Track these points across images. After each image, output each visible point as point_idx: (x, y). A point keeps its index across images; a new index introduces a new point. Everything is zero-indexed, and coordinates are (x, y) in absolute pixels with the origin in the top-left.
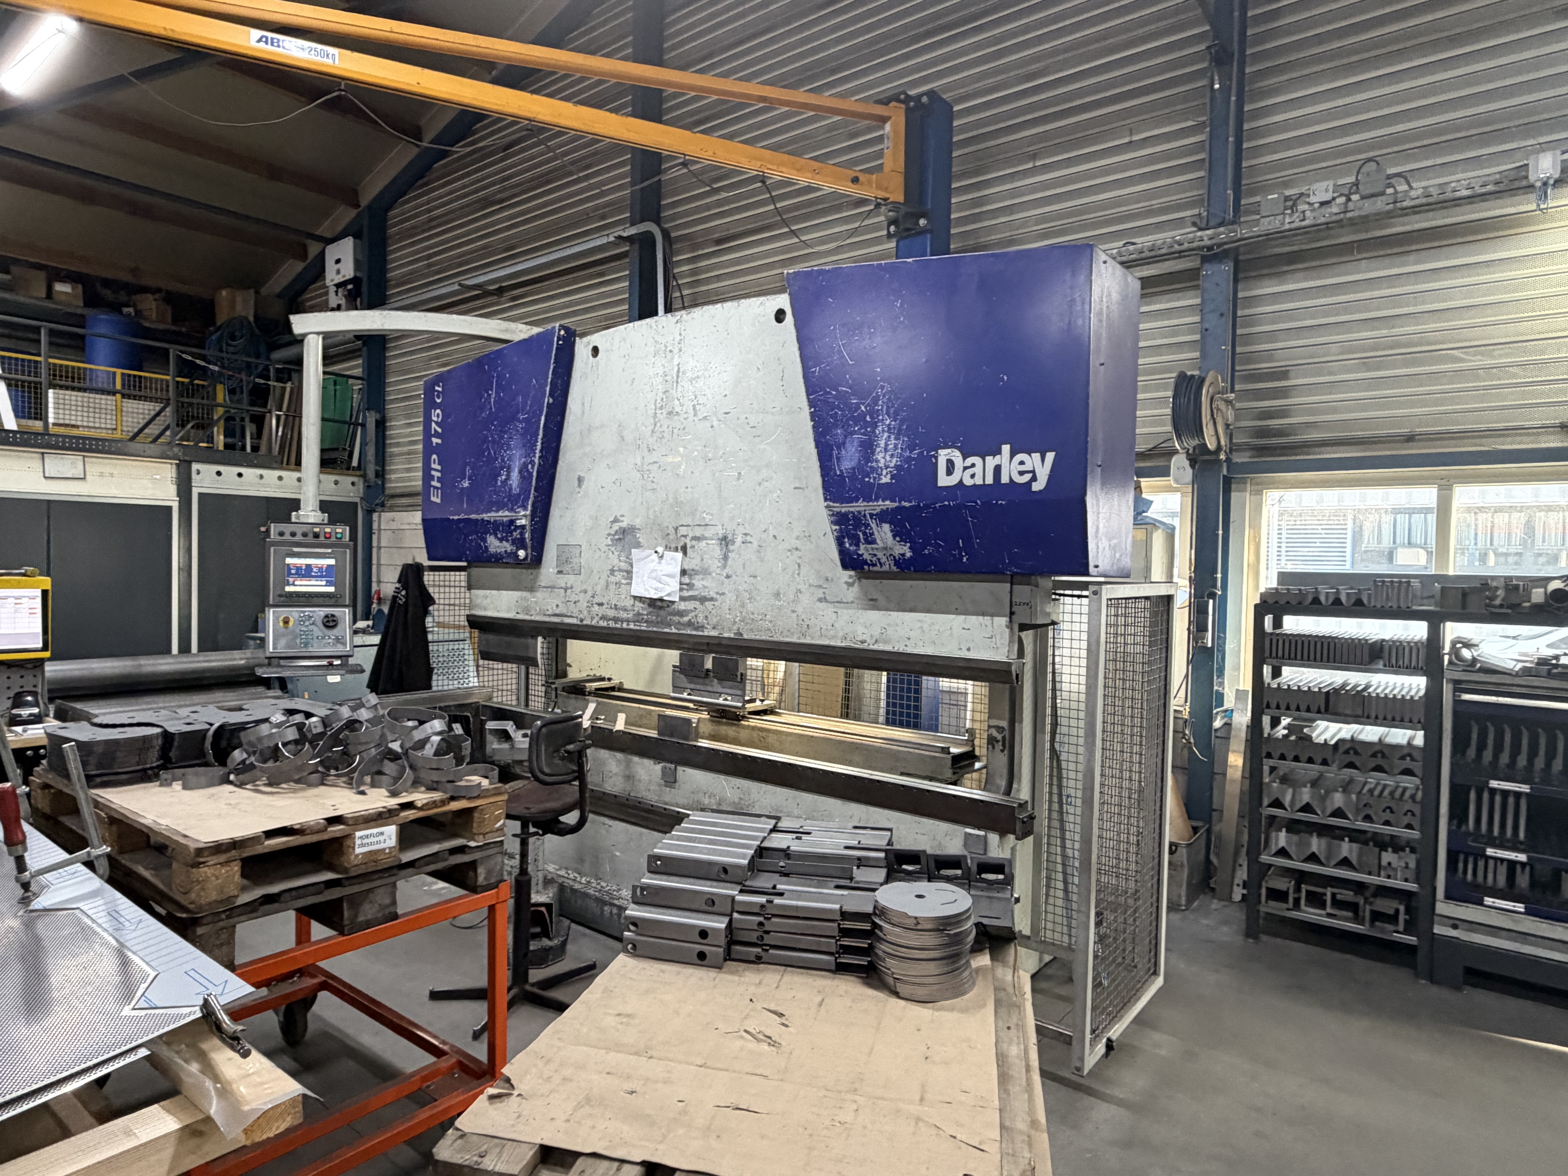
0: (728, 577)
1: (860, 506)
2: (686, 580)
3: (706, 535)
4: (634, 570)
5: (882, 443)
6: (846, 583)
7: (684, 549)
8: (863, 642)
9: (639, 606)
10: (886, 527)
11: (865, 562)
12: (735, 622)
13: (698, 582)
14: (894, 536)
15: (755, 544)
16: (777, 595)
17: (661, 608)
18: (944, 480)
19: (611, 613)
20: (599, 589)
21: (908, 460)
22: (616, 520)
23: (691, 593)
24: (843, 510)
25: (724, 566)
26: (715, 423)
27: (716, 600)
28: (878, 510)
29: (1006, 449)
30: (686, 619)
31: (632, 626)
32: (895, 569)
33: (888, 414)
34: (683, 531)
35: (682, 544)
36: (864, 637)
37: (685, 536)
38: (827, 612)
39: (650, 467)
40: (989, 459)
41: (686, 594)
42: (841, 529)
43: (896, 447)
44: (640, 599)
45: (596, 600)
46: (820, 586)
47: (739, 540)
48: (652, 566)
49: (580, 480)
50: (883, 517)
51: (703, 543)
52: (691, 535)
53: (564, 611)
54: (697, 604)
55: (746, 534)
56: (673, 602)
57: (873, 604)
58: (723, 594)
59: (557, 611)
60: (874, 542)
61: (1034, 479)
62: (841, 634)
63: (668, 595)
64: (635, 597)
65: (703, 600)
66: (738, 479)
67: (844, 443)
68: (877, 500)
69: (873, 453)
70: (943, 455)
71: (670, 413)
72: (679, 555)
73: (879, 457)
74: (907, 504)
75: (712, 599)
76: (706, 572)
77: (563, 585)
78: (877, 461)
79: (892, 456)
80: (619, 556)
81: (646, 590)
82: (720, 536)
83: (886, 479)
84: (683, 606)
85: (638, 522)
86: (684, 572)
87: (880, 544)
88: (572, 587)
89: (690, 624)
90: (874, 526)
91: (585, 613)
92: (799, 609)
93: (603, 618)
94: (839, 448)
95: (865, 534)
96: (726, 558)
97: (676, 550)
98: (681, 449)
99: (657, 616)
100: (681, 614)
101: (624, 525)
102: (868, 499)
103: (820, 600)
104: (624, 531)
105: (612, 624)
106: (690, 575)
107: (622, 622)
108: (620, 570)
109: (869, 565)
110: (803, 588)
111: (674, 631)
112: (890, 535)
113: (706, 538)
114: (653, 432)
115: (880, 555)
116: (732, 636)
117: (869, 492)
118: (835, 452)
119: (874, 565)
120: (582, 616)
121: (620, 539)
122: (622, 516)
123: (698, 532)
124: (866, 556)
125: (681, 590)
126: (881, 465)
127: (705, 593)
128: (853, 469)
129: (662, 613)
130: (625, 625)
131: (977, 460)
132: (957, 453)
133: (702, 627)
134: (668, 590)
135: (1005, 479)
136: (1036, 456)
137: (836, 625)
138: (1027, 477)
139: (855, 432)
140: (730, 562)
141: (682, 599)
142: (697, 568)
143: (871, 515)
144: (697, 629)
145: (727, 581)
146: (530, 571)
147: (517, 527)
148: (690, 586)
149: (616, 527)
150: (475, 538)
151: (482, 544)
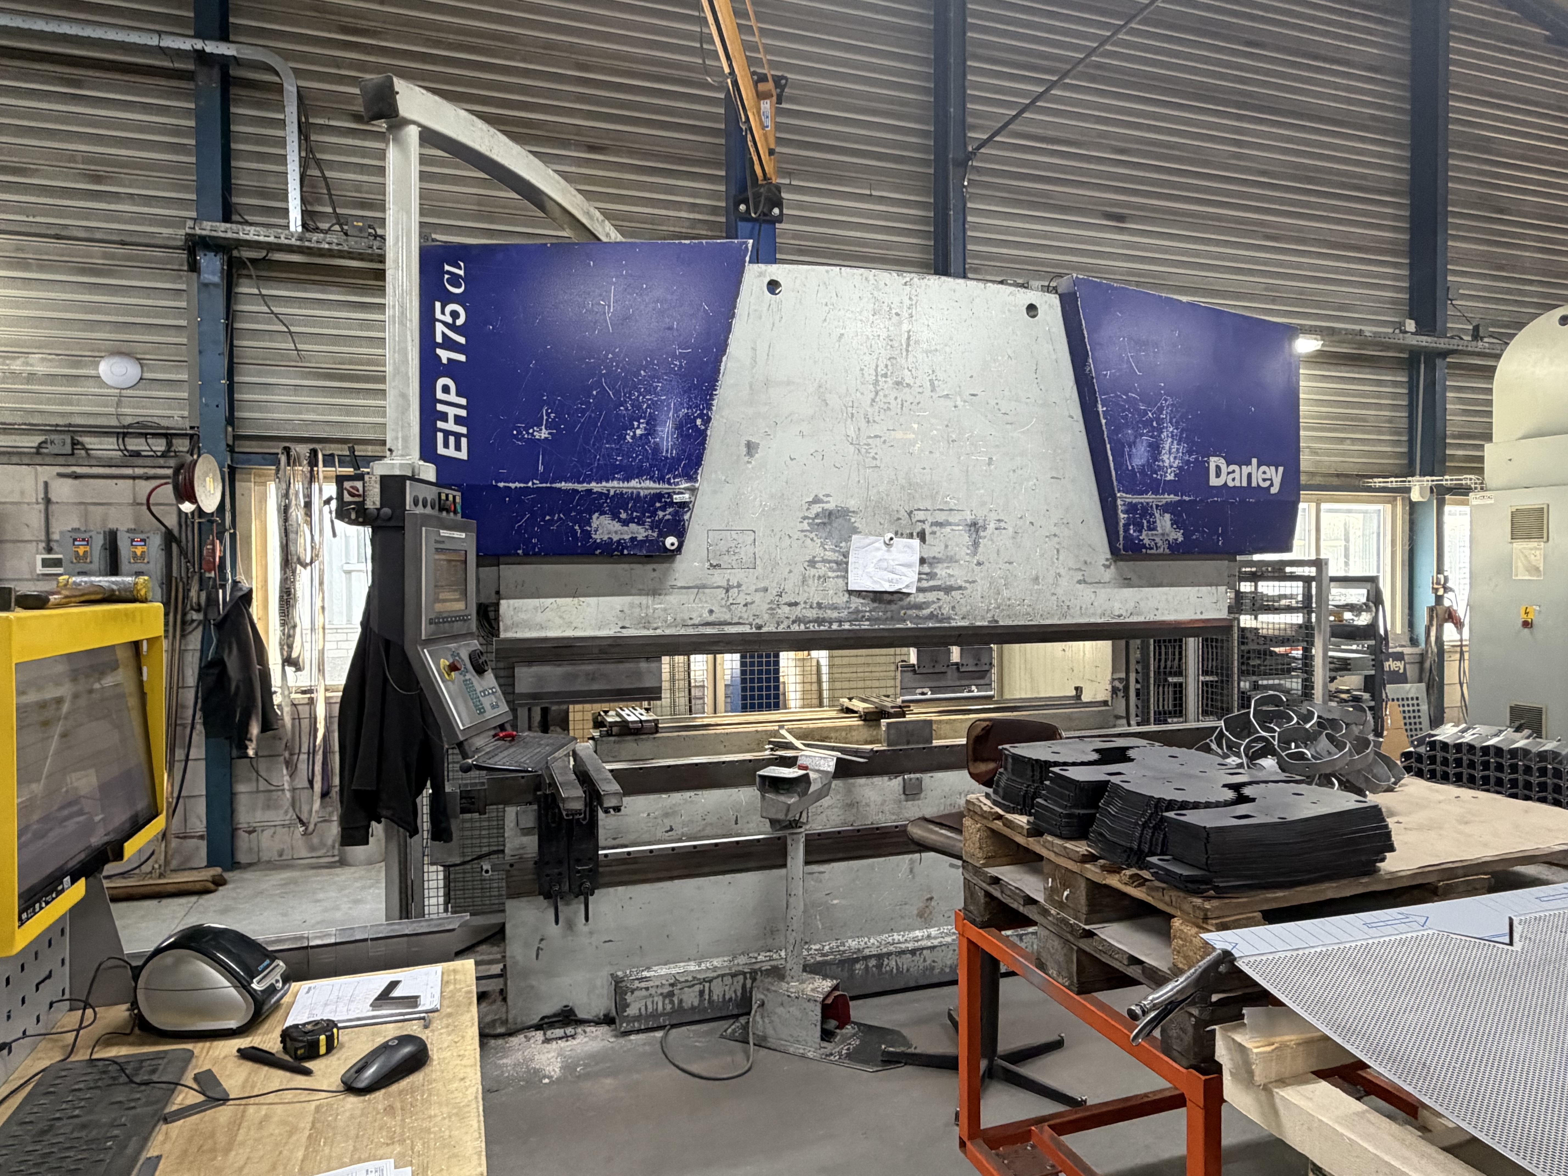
0: (979, 564)
1: (1149, 498)
2: (926, 569)
3: (951, 520)
4: (851, 559)
5: (1167, 447)
6: (1104, 565)
7: (922, 536)
8: (1119, 616)
9: (856, 602)
10: (1167, 516)
11: (1144, 546)
12: (989, 610)
13: (941, 571)
14: (1172, 525)
15: (1011, 530)
16: (1036, 580)
17: (890, 602)
18: (1214, 481)
19: (812, 614)
20: (789, 586)
21: (1188, 462)
22: (816, 500)
23: (931, 583)
24: (1134, 501)
25: (975, 553)
26: (959, 403)
27: (966, 588)
28: (1164, 501)
29: (1254, 461)
30: (926, 612)
31: (847, 626)
32: (1167, 551)
33: (1171, 422)
34: (920, 515)
35: (919, 529)
36: (1121, 612)
37: (923, 522)
38: (1086, 593)
39: (870, 441)
40: (1244, 467)
41: (925, 584)
42: (1128, 518)
43: (1178, 450)
44: (859, 593)
45: (785, 599)
46: (1080, 570)
47: (992, 526)
48: (879, 554)
49: (751, 448)
50: (1166, 508)
51: (948, 529)
52: (930, 520)
53: (727, 617)
54: (941, 594)
55: (999, 521)
56: (909, 594)
57: (1127, 582)
58: (974, 582)
59: (711, 619)
60: (1155, 529)
61: (1272, 485)
62: (1099, 611)
63: (907, 586)
64: (851, 593)
65: (948, 590)
66: (989, 464)
67: (1134, 443)
68: (1163, 494)
69: (1160, 453)
70: (1214, 461)
71: (898, 383)
72: (916, 542)
73: (1165, 457)
74: (1187, 499)
75: (960, 588)
76: (951, 560)
77: (725, 584)
78: (1163, 461)
79: (1175, 458)
80: (822, 544)
81: (875, 582)
82: (969, 522)
83: (1170, 477)
84: (921, 598)
85: (852, 504)
86: (922, 561)
87: (1160, 531)
88: (739, 585)
89: (932, 616)
90: (1157, 515)
91: (766, 617)
92: (1060, 591)
93: (798, 620)
94: (1130, 447)
95: (1148, 522)
96: (976, 544)
97: (911, 536)
98: (915, 426)
99: (885, 612)
100: (919, 607)
101: (831, 506)
102: (1156, 492)
103: (1079, 582)
104: (830, 515)
105: (812, 627)
106: (931, 565)
107: (831, 623)
108: (824, 561)
109: (1146, 548)
110: (1062, 571)
111: (910, 625)
112: (1169, 523)
113: (950, 524)
114: (873, 400)
115: (1158, 540)
116: (986, 624)
117: (1156, 487)
118: (1127, 449)
119: (1151, 549)
120: (759, 621)
121: (824, 524)
122: (828, 496)
123: (941, 517)
124: (1147, 542)
125: (920, 580)
126: (1166, 464)
127: (951, 582)
128: (1143, 466)
129: (893, 607)
130: (835, 626)
131: (1236, 467)
132: (1222, 460)
133: (949, 618)
134: (907, 581)
135: (1254, 484)
136: (1273, 468)
137: (1095, 604)
138: (1268, 483)
139: (1142, 435)
140: (980, 550)
141: (920, 590)
142: (939, 556)
143: (1157, 506)
144: (941, 621)
145: (977, 569)
146: (650, 567)
147: (672, 504)
148: (931, 576)
149: (817, 508)
150: (560, 519)
151: (577, 527)
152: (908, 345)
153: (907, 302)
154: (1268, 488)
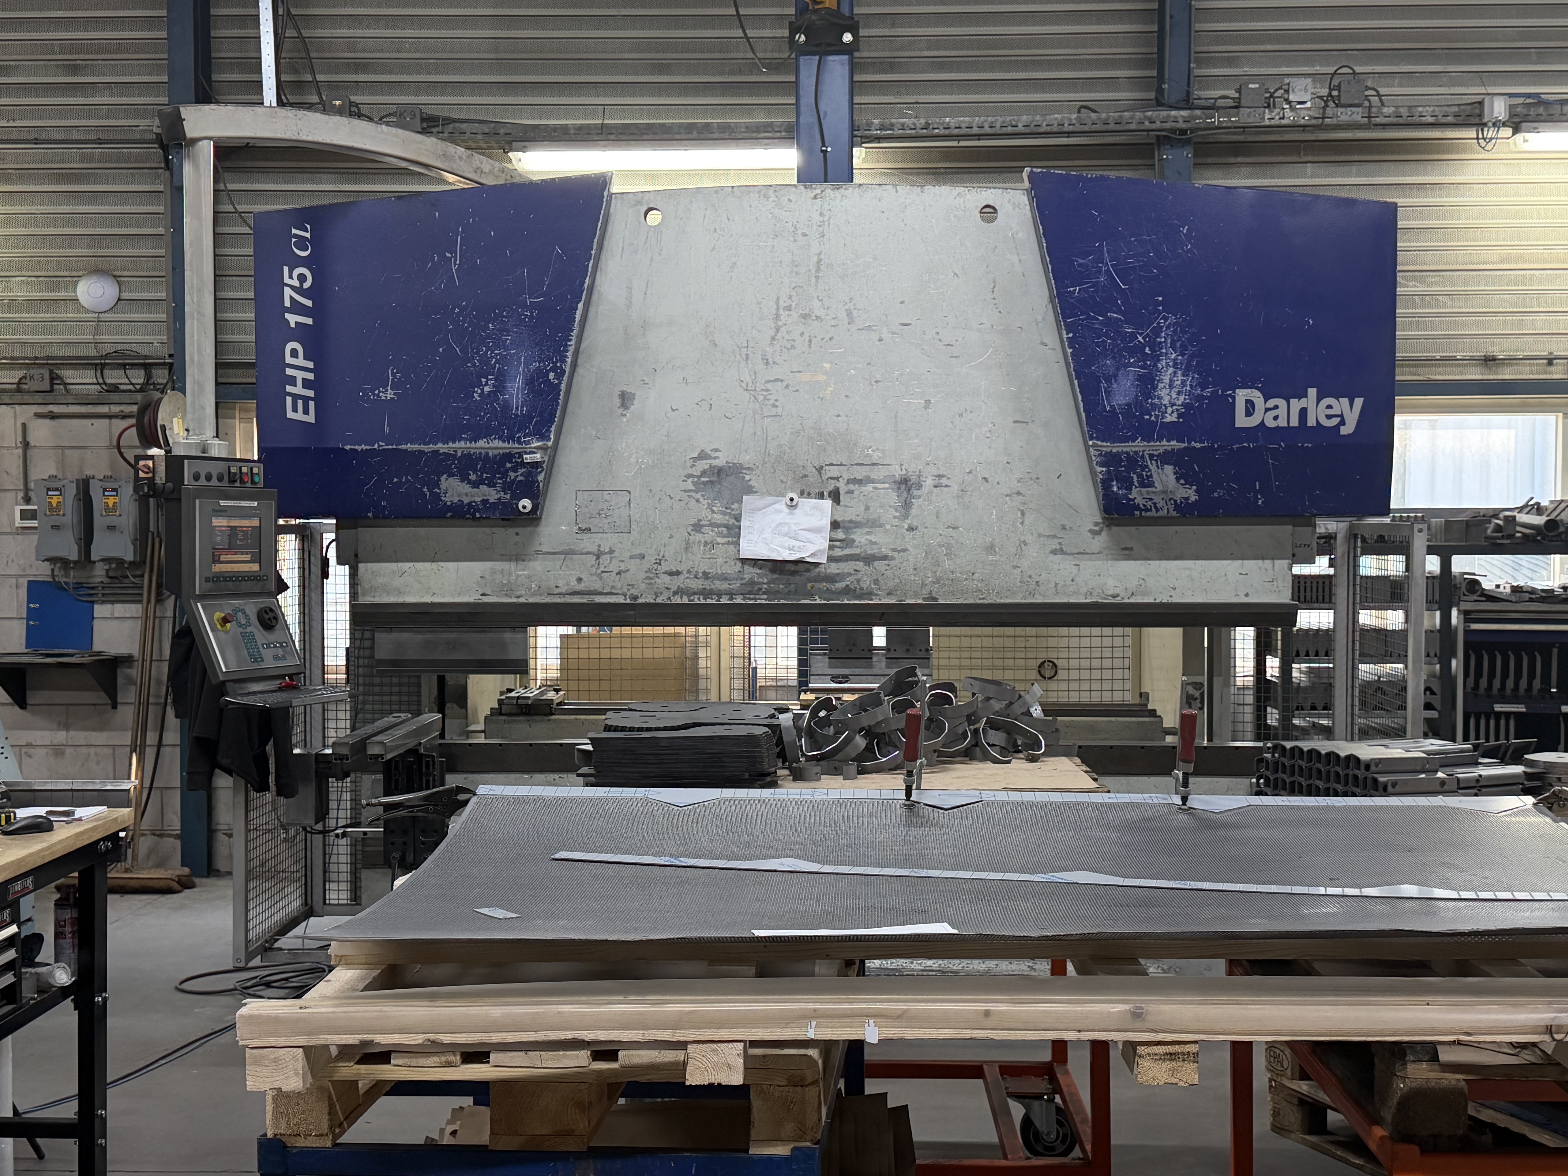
0: (911, 529)
1: (1138, 446)
2: (840, 535)
3: (873, 476)
4: (744, 523)
5: (1166, 379)
6: (1091, 531)
7: (835, 496)
8: (1114, 597)
9: (751, 573)
10: (1169, 469)
11: (1137, 507)
12: (923, 585)
13: (860, 538)
14: (1178, 479)
15: (955, 488)
16: (991, 549)
17: (793, 573)
18: (1242, 421)
19: (696, 585)
20: (669, 552)
21: (1200, 398)
22: (703, 456)
23: (847, 551)
24: (1114, 450)
25: (905, 516)
26: (886, 335)
27: (893, 558)
28: (1161, 450)
29: (1312, 392)
30: (840, 585)
31: (739, 600)
32: (1174, 514)
33: (1173, 347)
34: (834, 472)
35: (831, 488)
36: (1117, 591)
37: (837, 479)
38: (1064, 567)
39: (769, 386)
40: (1293, 401)
41: (838, 552)
42: (1108, 472)
43: (1183, 383)
44: (755, 562)
45: (665, 567)
46: (1055, 536)
47: (929, 482)
48: (779, 518)
49: (625, 399)
50: (1165, 458)
51: (870, 487)
52: (846, 477)
53: (597, 586)
54: (860, 565)
55: (940, 476)
56: (817, 564)
57: (1127, 553)
58: (904, 550)
59: (581, 587)
60: (1151, 485)
61: (1343, 422)
62: (1084, 590)
63: (812, 555)
64: (744, 561)
65: (869, 559)
66: (926, 408)
67: (1115, 376)
68: (1160, 439)
69: (1155, 388)
70: (1242, 395)
71: (805, 316)
72: (827, 503)
73: (1163, 393)
74: (1198, 445)
75: (885, 558)
76: (874, 524)
77: (594, 549)
78: (1160, 398)
79: (1179, 393)
80: (710, 506)
81: (772, 550)
82: (898, 478)
83: (1171, 418)
84: (834, 568)
85: (746, 459)
86: (835, 525)
87: (1159, 486)
88: (611, 552)
89: (847, 591)
90: (1153, 467)
91: (643, 586)
92: (1025, 563)
93: (679, 592)
94: (1109, 381)
95: (1140, 476)
96: (907, 505)
97: (821, 496)
98: (827, 366)
99: (788, 584)
100: (832, 579)
101: (720, 462)
102: (1148, 438)
103: (1054, 552)
104: (719, 472)
105: (697, 600)
106: (847, 530)
107: (720, 596)
108: (712, 525)
109: (1141, 510)
110: (1029, 539)
111: (819, 601)
112: (1172, 477)
113: (873, 481)
114: (773, 339)
115: (1157, 499)
116: (920, 601)
117: (1149, 431)
118: (1104, 385)
119: (1147, 510)
120: (634, 592)
121: (712, 482)
122: (717, 450)
123: (859, 473)
124: (1139, 501)
125: (831, 548)
126: (1166, 401)
127: (874, 550)
128: (1128, 405)
129: (797, 579)
130: (724, 600)
131: (1281, 402)
132: (1258, 393)
133: (870, 594)
134: (812, 549)
135: (1311, 422)
136: (1345, 401)
137: (1077, 580)
138: (1335, 421)
139: (1127, 365)
140: (914, 511)
141: (832, 559)
142: (859, 519)
143: (1151, 456)
144: (860, 597)
145: (909, 535)
146: (512, 531)
147: (523, 464)
148: (847, 543)
149: (703, 465)
150: (407, 481)
151: (425, 490)
152: (818, 270)
153: (817, 218)
154: (1337, 427)
